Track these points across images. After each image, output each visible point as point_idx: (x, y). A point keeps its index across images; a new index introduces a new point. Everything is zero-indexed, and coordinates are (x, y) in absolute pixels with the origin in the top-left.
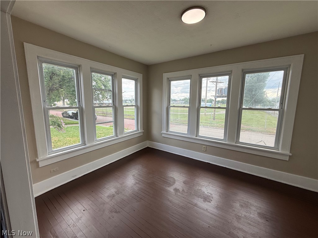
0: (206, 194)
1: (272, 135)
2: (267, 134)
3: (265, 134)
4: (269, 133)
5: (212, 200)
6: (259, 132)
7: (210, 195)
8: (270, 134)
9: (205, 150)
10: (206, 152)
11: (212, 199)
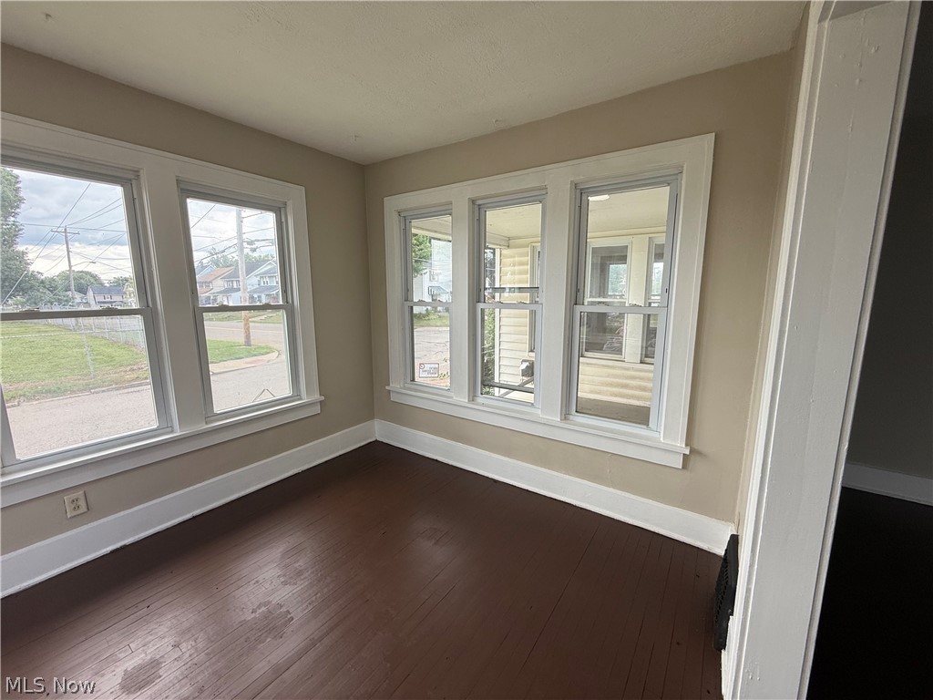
0: (255, 618)
1: (126, 388)
2: (108, 390)
3: (103, 391)
4: (114, 386)
5: (288, 611)
6: (81, 391)
7: (263, 609)
8: (118, 389)
9: (83, 508)
10: (90, 512)
11: (284, 609)
